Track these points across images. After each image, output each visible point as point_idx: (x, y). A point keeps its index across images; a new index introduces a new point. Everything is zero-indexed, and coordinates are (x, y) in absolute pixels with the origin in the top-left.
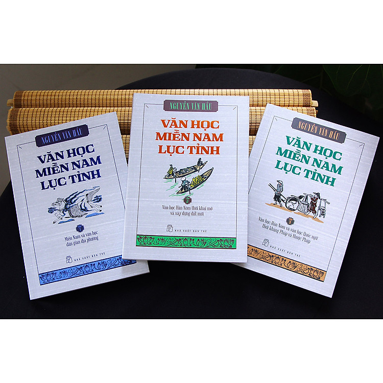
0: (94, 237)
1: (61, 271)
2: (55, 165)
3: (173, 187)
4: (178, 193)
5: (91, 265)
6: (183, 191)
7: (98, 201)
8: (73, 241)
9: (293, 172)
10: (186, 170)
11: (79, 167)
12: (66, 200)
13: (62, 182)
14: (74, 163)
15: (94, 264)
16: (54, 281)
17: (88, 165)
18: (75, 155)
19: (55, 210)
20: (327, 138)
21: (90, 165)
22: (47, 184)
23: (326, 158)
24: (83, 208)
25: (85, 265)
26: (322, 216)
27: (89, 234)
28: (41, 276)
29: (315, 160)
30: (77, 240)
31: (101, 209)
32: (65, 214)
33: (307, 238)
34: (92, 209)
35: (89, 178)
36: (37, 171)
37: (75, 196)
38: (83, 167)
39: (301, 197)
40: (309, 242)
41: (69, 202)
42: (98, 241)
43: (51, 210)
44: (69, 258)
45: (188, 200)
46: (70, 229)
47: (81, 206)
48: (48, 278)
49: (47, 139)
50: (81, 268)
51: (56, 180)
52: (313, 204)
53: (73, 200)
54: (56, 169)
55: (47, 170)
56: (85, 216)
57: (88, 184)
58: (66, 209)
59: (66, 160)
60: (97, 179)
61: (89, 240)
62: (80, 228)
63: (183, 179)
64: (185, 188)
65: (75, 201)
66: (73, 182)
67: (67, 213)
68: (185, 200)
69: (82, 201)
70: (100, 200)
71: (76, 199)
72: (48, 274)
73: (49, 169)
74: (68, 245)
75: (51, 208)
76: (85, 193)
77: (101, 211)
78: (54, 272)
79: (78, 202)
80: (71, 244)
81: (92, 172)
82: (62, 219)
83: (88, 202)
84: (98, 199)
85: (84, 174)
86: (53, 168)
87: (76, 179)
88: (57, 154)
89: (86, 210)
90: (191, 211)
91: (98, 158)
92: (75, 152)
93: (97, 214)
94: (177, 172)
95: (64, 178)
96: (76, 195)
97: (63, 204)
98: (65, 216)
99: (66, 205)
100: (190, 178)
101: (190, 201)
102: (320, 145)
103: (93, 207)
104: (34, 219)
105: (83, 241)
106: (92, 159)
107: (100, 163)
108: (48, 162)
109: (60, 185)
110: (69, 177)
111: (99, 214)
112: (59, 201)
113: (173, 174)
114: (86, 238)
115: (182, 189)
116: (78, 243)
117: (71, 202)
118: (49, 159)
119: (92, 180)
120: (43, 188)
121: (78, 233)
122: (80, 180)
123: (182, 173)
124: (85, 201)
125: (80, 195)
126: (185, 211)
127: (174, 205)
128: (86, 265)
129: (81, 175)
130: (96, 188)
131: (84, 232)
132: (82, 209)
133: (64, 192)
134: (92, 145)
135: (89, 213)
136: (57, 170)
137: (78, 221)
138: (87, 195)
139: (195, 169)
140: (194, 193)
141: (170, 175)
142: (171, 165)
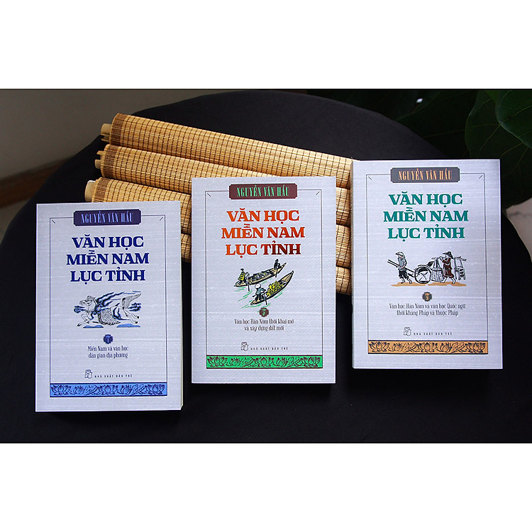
0: (122, 354)
2: (92, 253)
3: (245, 297)
4: (252, 304)
5: (114, 386)
6: (258, 301)
7: (136, 311)
8: (96, 353)
9: (412, 236)
10: (260, 275)
11: (120, 261)
12: (97, 301)
13: (97, 276)
15: (117, 387)
17: (132, 262)
19: (82, 310)
20: (438, 181)
21: (135, 262)
23: (445, 206)
24: (116, 314)
25: (106, 385)
26: (462, 278)
27: (117, 349)
29: (433, 213)
30: (102, 352)
31: (137, 320)
32: (93, 318)
33: (453, 310)
34: (126, 318)
35: (130, 279)
36: (69, 256)
37: (109, 298)
38: (125, 263)
39: (430, 264)
40: (456, 314)
41: (101, 303)
42: (127, 360)
43: (78, 309)
44: (88, 372)
45: (264, 312)
46: (96, 337)
47: (114, 311)
48: (61, 390)
49: (89, 218)
50: (101, 387)
51: (90, 272)
52: (448, 268)
53: (106, 303)
54: (92, 258)
55: (81, 257)
56: (117, 325)
57: (127, 286)
58: (96, 311)
60: (139, 282)
61: (116, 355)
62: (108, 339)
63: (258, 286)
64: (260, 298)
65: (108, 304)
66: (111, 279)
67: (96, 317)
68: (261, 312)
69: (117, 305)
71: (110, 301)
72: (61, 385)
74: (91, 356)
75: (78, 307)
76: (122, 296)
77: (136, 323)
78: (69, 385)
79: (112, 306)
80: (94, 356)
82: (88, 323)
83: (123, 308)
84: (137, 308)
85: (125, 272)
87: (115, 277)
89: (119, 317)
90: (269, 325)
92: (120, 242)
93: (131, 326)
94: (249, 278)
95: (100, 272)
96: (110, 296)
97: (94, 305)
98: (93, 320)
99: (96, 307)
100: (266, 285)
101: (267, 312)
102: (433, 193)
103: (128, 316)
105: (109, 356)
106: (137, 255)
107: (147, 262)
108: (84, 247)
109: (94, 279)
110: (107, 272)
111: (134, 326)
112: (89, 299)
113: (245, 281)
114: (113, 352)
115: (256, 299)
116: (103, 356)
117: (103, 304)
118: (85, 244)
119: (133, 282)
121: (104, 345)
122: (118, 279)
123: (256, 279)
124: (120, 306)
125: (116, 297)
126: (262, 325)
127: (249, 319)
128: (108, 385)
129: (121, 273)
130: (137, 294)
131: (112, 345)
132: (114, 316)
133: (99, 289)
135: (122, 322)
136: (94, 260)
137: (107, 330)
138: (124, 299)
139: (271, 273)
140: (272, 304)
141: (241, 281)
142: (242, 270)
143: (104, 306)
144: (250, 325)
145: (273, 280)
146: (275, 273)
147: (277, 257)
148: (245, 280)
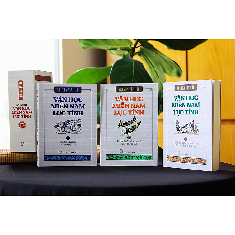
0: (74, 144)
1: (55, 156)
2: (62, 104)
3: (122, 131)
4: (125, 134)
5: (70, 156)
6: (127, 133)
8: (63, 143)
10: (128, 123)
11: (73, 107)
14: (71, 105)
17: (78, 108)
18: (72, 101)
19: (58, 127)
24: (71, 128)
27: (72, 142)
30: (66, 143)
32: (62, 130)
34: (75, 130)
35: (77, 114)
36: (53, 105)
37: (69, 122)
38: (75, 108)
41: (65, 124)
43: (56, 126)
44: (60, 151)
45: (129, 138)
46: (63, 137)
47: (70, 127)
49: (60, 90)
50: (65, 157)
51: (61, 111)
53: (67, 124)
54: (62, 106)
55: (57, 105)
56: (72, 133)
57: (76, 117)
58: (63, 127)
59: (68, 103)
60: (81, 116)
61: (71, 145)
62: (68, 138)
63: (127, 127)
64: (128, 132)
65: (68, 124)
66: (69, 114)
67: (63, 129)
68: (128, 138)
69: (72, 125)
72: (49, 156)
74: (61, 145)
77: (79, 132)
78: (52, 156)
79: (70, 125)
80: (62, 145)
81: (79, 112)
82: (60, 132)
84: (80, 126)
85: (75, 112)
86: (60, 105)
88: (64, 98)
89: (72, 130)
90: (131, 143)
91: (84, 105)
93: (77, 133)
94: (123, 124)
95: (65, 112)
96: (69, 121)
97: (62, 125)
99: (63, 125)
100: (130, 127)
101: (130, 138)
103: (76, 129)
105: (68, 145)
106: (80, 105)
107: (84, 108)
108: (58, 101)
109: (62, 114)
110: (68, 111)
111: (78, 133)
112: (61, 122)
114: (70, 143)
115: (126, 132)
116: (66, 145)
117: (66, 124)
119: (78, 116)
120: (54, 114)
121: (66, 140)
122: (72, 114)
123: (126, 124)
124: (73, 125)
125: (71, 122)
126: (128, 143)
127: (123, 140)
128: (68, 156)
129: (73, 112)
130: (80, 120)
131: (70, 140)
132: (71, 129)
133: (64, 118)
134: (82, 98)
135: (74, 132)
137: (68, 135)
138: (75, 122)
139: (132, 122)
140: (132, 134)
141: (120, 125)
142: (121, 120)
144: (123, 143)
145: (133, 125)
146: (134, 122)
147: (134, 115)
148: (122, 125)
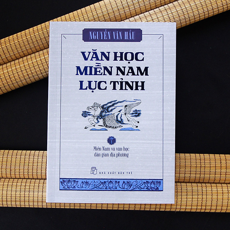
0: (124, 153)
1: (83, 181)
2: (98, 66)
5: (116, 181)
7: (136, 116)
8: (101, 152)
11: (123, 73)
12: (103, 107)
13: (103, 85)
14: (119, 68)
15: (119, 182)
16: (74, 189)
17: (134, 74)
18: (121, 60)
19: (89, 115)
21: (136, 74)
22: (85, 85)
24: (119, 119)
25: (109, 180)
27: (120, 149)
28: (61, 180)
30: (106, 152)
31: (137, 124)
32: (98, 122)
34: (127, 122)
35: (131, 88)
36: (78, 68)
37: (113, 105)
38: (127, 75)
41: (106, 109)
42: (128, 159)
43: (85, 114)
44: (94, 169)
46: (101, 138)
47: (117, 117)
49: (95, 35)
50: (105, 182)
51: (96, 82)
53: (110, 109)
54: (98, 70)
55: (88, 69)
56: (120, 128)
57: (129, 95)
58: (101, 116)
59: (111, 63)
60: (140, 91)
61: (118, 155)
62: (112, 141)
65: (112, 110)
66: (114, 88)
67: (101, 122)
69: (120, 111)
70: (139, 115)
71: (113, 107)
73: (91, 68)
74: (96, 155)
75: (86, 112)
76: (124, 104)
77: (137, 127)
78: (76, 180)
79: (115, 112)
80: (98, 155)
81: (137, 83)
82: (94, 126)
83: (125, 114)
84: (137, 114)
85: (127, 83)
86: (96, 69)
87: (118, 86)
88: (103, 54)
89: (121, 122)
91: (146, 69)
92: (123, 56)
93: (132, 130)
95: (105, 82)
96: (114, 103)
97: (99, 111)
98: (99, 124)
99: (102, 112)
103: (129, 121)
104: (66, 119)
105: (112, 155)
106: (139, 68)
108: (91, 60)
109: (99, 88)
110: (111, 82)
111: (134, 130)
112: (95, 106)
114: (116, 152)
116: (107, 155)
117: (107, 110)
118: (93, 57)
119: (134, 91)
120: (81, 88)
121: (108, 145)
122: (121, 89)
124: (123, 112)
125: (119, 104)
128: (111, 181)
129: (124, 83)
130: (137, 102)
131: (115, 146)
132: (117, 120)
133: (104, 97)
134: (143, 53)
135: (124, 126)
136: (100, 72)
137: (111, 133)
138: (126, 106)
143: (108, 112)
